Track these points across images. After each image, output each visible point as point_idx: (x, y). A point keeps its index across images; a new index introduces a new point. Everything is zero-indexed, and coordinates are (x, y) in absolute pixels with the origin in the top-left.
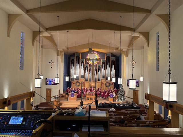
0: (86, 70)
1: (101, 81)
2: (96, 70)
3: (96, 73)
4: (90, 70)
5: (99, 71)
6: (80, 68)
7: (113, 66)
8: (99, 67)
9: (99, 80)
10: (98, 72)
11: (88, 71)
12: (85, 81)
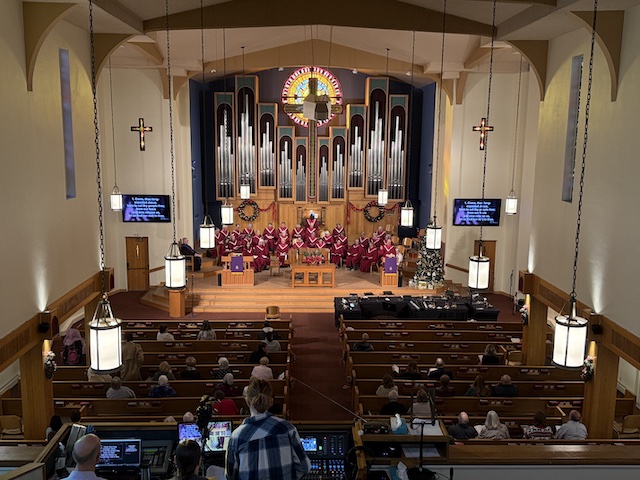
0: (285, 154)
1: (345, 200)
2: (324, 151)
3: (324, 164)
4: (301, 150)
5: (339, 156)
6: (257, 142)
7: (399, 134)
8: (338, 140)
9: (338, 194)
10: (335, 159)
11: (290, 156)
12: (280, 199)
